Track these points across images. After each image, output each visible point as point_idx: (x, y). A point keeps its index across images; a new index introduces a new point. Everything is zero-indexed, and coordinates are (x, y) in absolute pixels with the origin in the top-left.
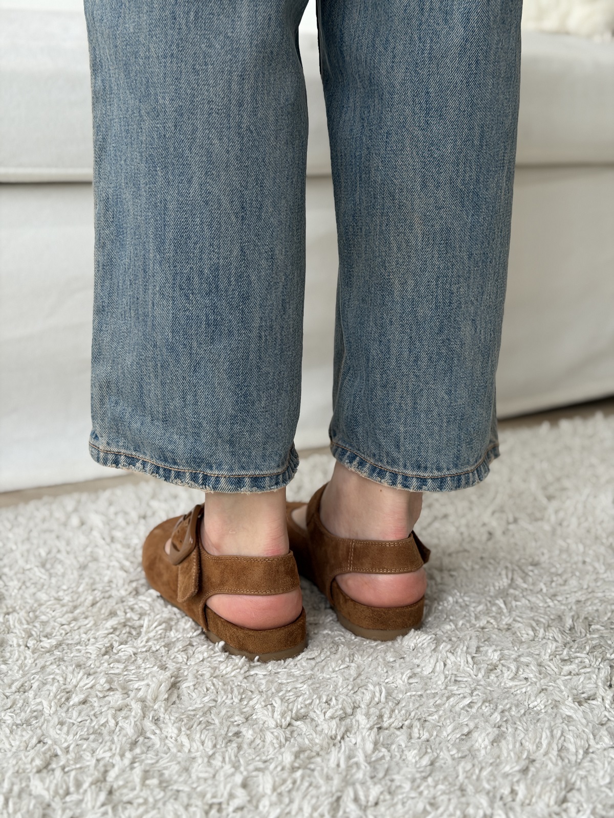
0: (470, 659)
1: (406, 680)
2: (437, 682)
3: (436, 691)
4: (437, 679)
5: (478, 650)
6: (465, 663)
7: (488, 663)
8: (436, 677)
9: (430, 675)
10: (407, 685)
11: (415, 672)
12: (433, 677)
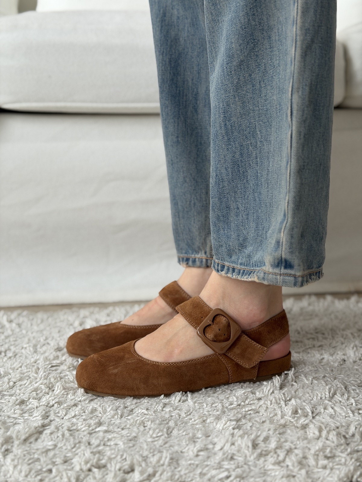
1: (196, 453)
3: (211, 463)
5: (266, 439)
6: (246, 447)
10: (194, 456)
11: (207, 448)
12: (217, 453)
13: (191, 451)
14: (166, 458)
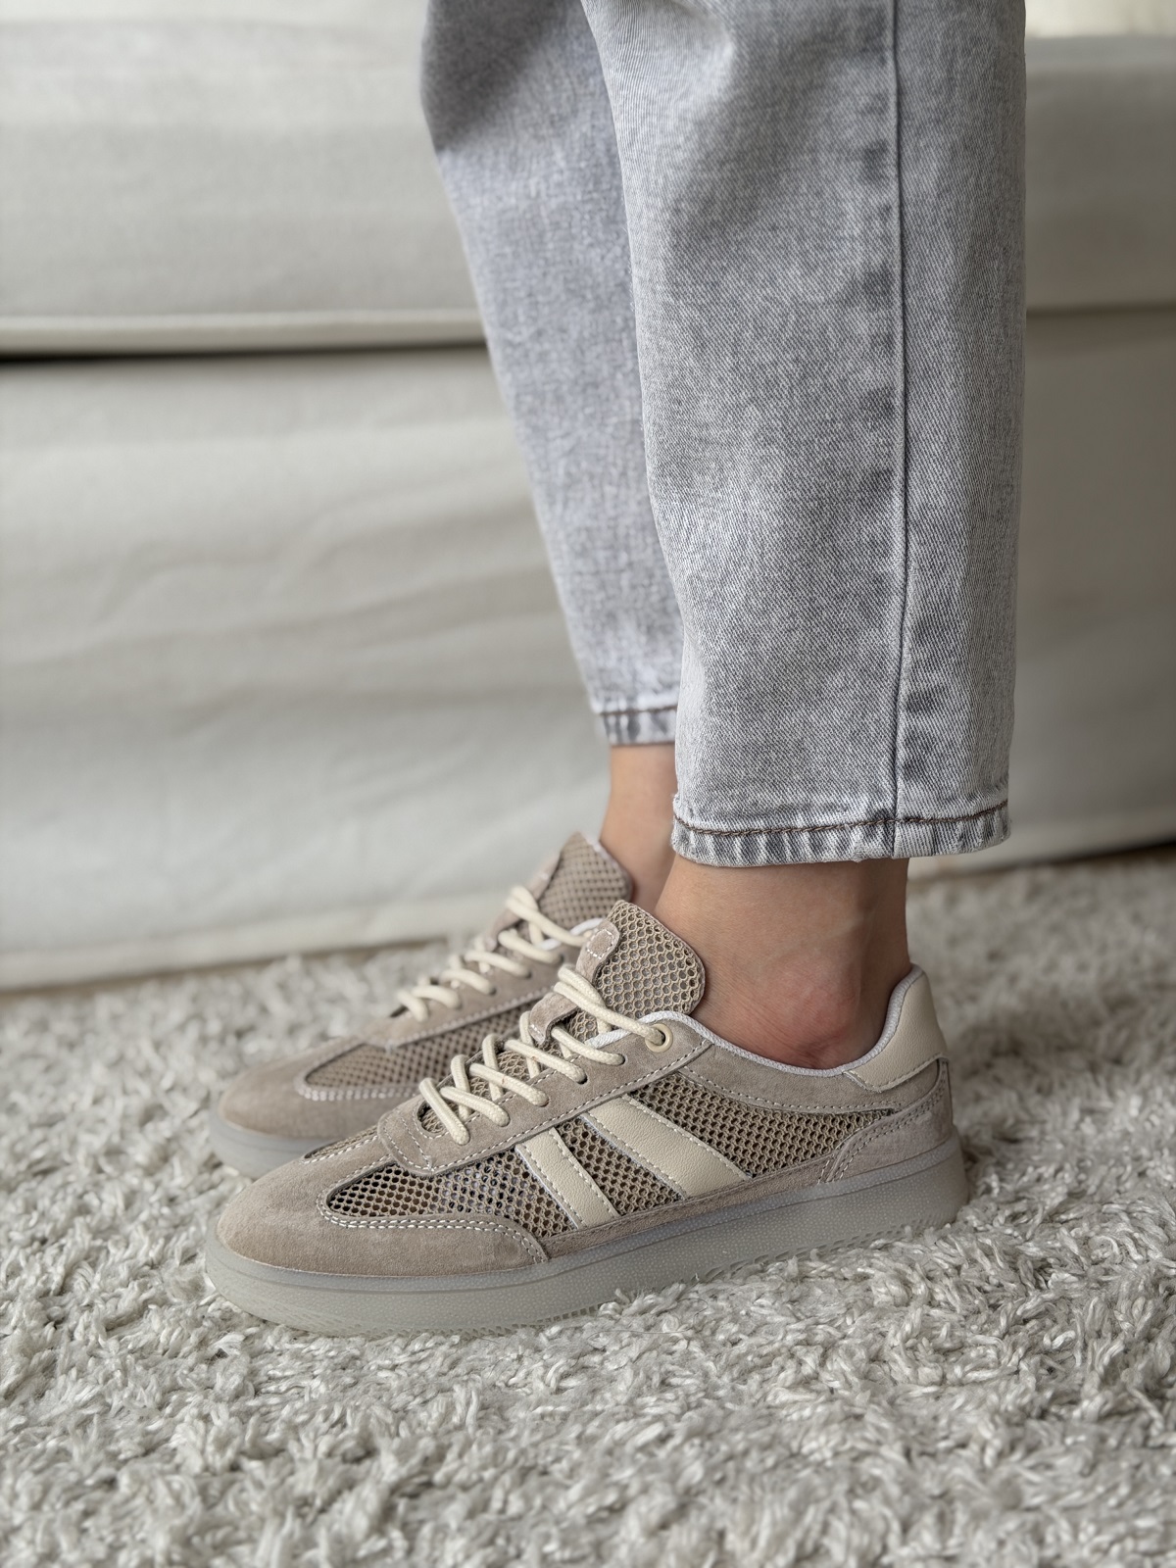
1: (552, 1382)
3: (605, 1407)
10: (548, 1392)
11: (585, 1364)
13: (537, 1378)
14: (468, 1404)
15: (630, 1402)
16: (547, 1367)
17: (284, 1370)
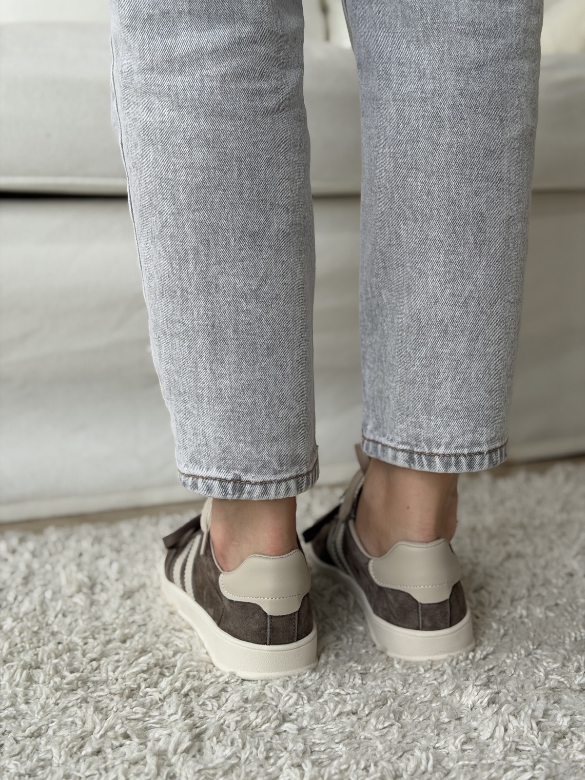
0: (534, 725)
1: (459, 746)
2: (494, 749)
3: (493, 761)
4: (495, 746)
5: (546, 713)
6: (529, 729)
7: (556, 730)
8: (495, 743)
9: (487, 741)
10: (460, 753)
11: (471, 737)
12: (490, 744)
13: (451, 745)
14: (428, 759)
15: (504, 759)
16: (456, 738)
17: (320, 739)
